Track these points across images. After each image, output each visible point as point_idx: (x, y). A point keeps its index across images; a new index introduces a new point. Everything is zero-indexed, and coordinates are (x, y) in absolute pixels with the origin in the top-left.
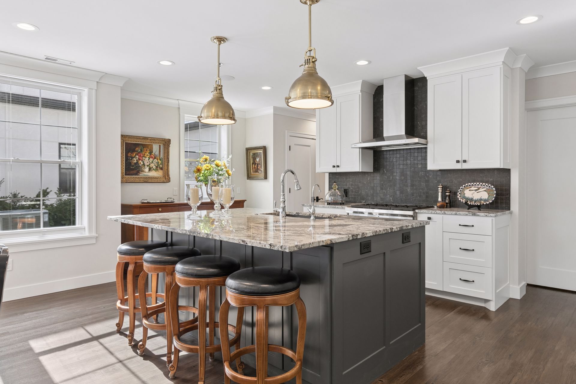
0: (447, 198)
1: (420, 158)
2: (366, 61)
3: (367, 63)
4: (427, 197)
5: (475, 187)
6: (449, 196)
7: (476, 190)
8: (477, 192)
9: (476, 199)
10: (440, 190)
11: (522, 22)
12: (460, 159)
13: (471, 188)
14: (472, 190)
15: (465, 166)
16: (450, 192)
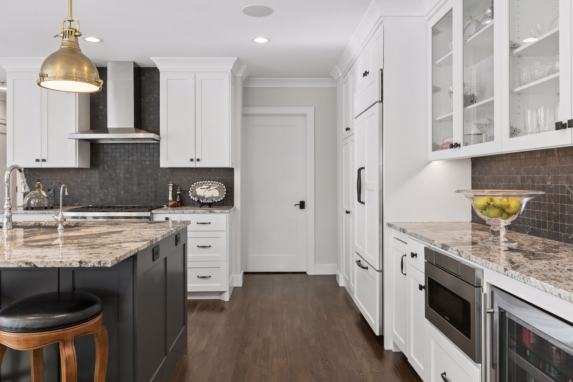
0: (178, 197)
1: (147, 154)
2: (98, 38)
3: (98, 40)
4: (156, 196)
5: (206, 185)
6: (180, 194)
7: (207, 188)
8: (209, 190)
9: (208, 197)
10: (171, 189)
11: (256, 40)
12: (194, 158)
13: (202, 186)
14: (204, 188)
15: (199, 165)
16: (180, 191)
